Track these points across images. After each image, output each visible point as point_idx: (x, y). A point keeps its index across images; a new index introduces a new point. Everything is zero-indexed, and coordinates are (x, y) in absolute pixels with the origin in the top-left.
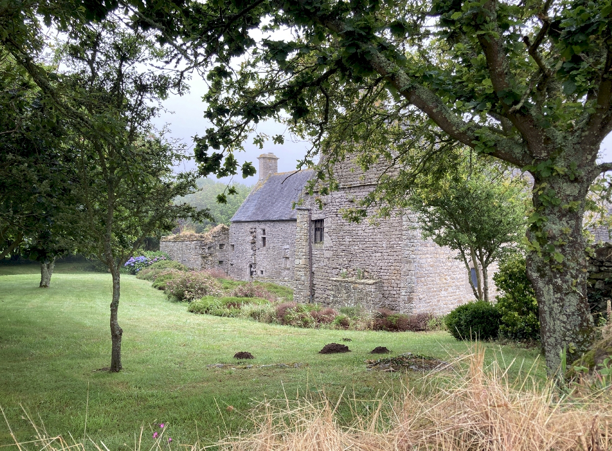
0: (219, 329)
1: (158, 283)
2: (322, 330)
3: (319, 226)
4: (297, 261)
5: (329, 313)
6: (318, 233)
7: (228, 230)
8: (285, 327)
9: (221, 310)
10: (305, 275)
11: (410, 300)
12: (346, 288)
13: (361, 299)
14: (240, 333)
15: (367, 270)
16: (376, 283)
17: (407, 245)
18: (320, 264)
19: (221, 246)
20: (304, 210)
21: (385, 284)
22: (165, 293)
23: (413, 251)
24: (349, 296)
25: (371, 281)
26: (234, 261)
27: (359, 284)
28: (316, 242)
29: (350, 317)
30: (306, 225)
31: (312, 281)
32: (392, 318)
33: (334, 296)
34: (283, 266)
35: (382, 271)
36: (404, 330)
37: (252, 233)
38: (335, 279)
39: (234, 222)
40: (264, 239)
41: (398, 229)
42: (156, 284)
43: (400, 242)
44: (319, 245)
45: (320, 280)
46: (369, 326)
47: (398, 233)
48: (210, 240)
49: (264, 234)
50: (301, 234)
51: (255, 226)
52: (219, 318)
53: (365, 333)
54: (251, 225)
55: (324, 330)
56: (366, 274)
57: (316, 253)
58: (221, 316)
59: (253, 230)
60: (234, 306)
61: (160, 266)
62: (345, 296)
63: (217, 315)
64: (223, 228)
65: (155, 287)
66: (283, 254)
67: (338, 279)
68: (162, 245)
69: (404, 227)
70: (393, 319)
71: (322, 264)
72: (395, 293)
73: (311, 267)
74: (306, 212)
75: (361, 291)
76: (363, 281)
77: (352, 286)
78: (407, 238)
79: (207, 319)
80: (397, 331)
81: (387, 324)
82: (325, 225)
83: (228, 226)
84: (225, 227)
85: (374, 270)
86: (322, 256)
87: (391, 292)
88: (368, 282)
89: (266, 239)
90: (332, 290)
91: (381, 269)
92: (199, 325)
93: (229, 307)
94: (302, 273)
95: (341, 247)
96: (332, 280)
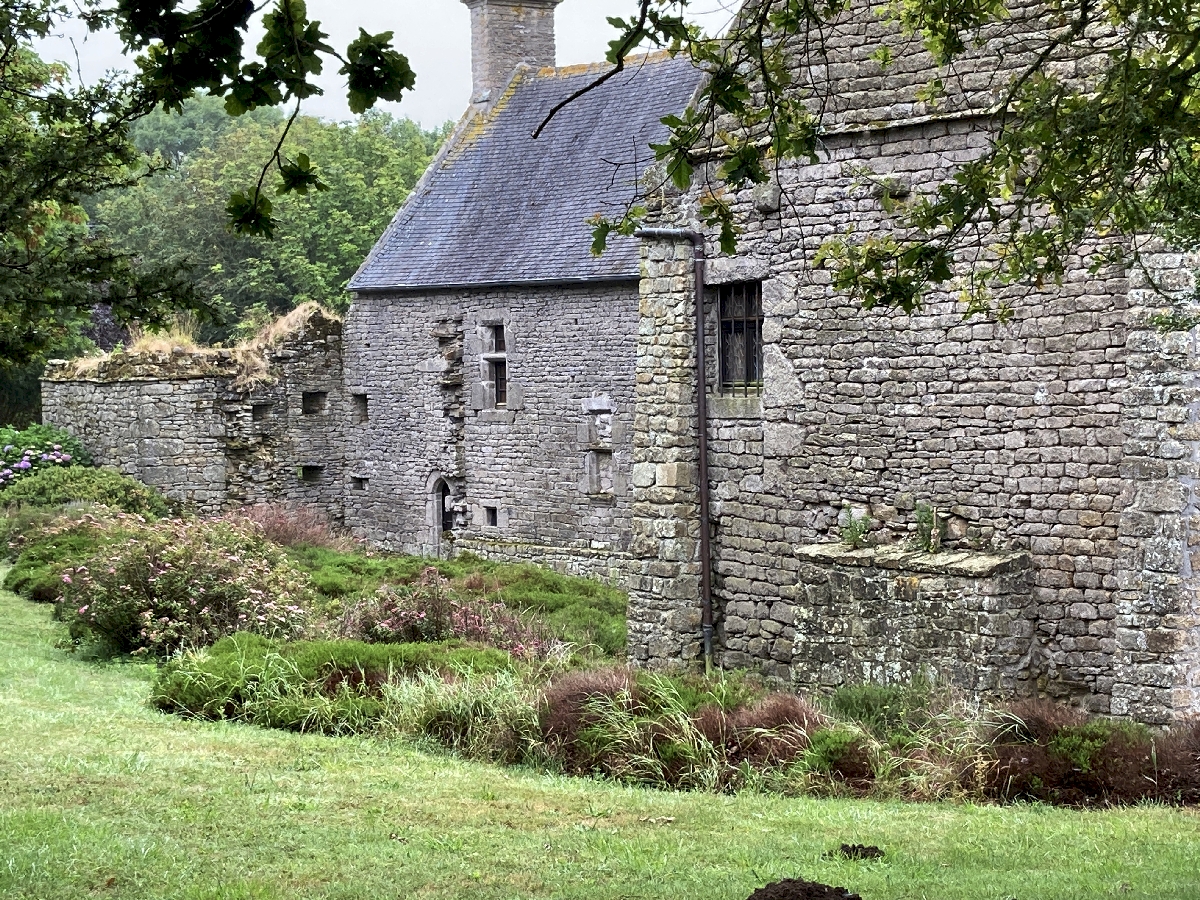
0: (275, 799)
1: (32, 573)
2: (748, 798)
3: (738, 311)
4: (643, 473)
5: (782, 718)
6: (738, 343)
7: (338, 328)
8: (576, 787)
9: (296, 700)
10: (680, 532)
11: (1161, 646)
12: (865, 592)
13: (936, 640)
14: (370, 818)
15: (962, 510)
16: (1002, 569)
17: (1145, 397)
18: (745, 484)
19: (312, 401)
20: (671, 239)
21: (1045, 574)
22: (57, 616)
23: (1173, 424)
24: (878, 630)
25: (981, 562)
26: (371, 468)
27: (927, 572)
28: (725, 387)
29: (879, 736)
30: (680, 308)
31: (709, 560)
32: (1076, 740)
33: (812, 628)
34: (584, 486)
35: (1030, 513)
36: (1129, 796)
37: (443, 341)
38: (813, 550)
39: (364, 294)
40: (498, 366)
41: (1105, 321)
42: (24, 574)
43: (1112, 384)
44: (740, 398)
45: (746, 556)
46: (966, 780)
47: (1103, 337)
48: (265, 376)
49: (500, 346)
50: (658, 350)
51: (456, 312)
52: (285, 737)
53: (944, 817)
54: (442, 308)
55: (759, 800)
56: (956, 528)
57: (726, 433)
58: (296, 728)
59: (451, 329)
60: (354, 681)
61: (42, 492)
62: (861, 626)
63: (279, 724)
64: (317, 321)
65: (17, 589)
66: (582, 436)
67: (828, 551)
68: (51, 398)
69: (1136, 311)
70: (1076, 748)
71: (753, 484)
72: (1089, 612)
73: (705, 498)
74: (680, 250)
75: (935, 607)
76: (941, 559)
77: (892, 585)
78: (1148, 365)
79: (231, 747)
80: (1097, 803)
81: (1050, 769)
82: (769, 305)
83: (342, 309)
84: (325, 314)
85: (995, 511)
86: (756, 447)
87: (1074, 610)
88: (964, 565)
89: (509, 369)
90: (803, 600)
91: (1027, 504)
92: (190, 776)
93: (331, 689)
94: (666, 526)
95: (842, 408)
96: (804, 558)
